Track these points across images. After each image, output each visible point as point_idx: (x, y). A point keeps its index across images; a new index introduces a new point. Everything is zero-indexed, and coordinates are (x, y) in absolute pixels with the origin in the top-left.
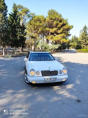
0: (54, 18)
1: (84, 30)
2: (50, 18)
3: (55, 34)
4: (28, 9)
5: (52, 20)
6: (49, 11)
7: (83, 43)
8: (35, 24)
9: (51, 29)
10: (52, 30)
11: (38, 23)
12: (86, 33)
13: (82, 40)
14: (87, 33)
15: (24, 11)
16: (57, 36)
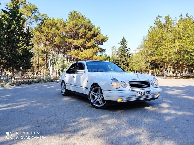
0: (79, 24)
1: (122, 44)
2: (74, 23)
3: (82, 48)
4: (35, 6)
5: (77, 27)
6: (71, 13)
7: (123, 63)
8: (49, 31)
9: (75, 41)
10: (77, 43)
11: (53, 30)
12: (125, 48)
13: (121, 58)
14: (127, 48)
15: (28, 9)
16: (85, 51)
